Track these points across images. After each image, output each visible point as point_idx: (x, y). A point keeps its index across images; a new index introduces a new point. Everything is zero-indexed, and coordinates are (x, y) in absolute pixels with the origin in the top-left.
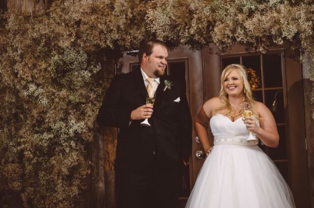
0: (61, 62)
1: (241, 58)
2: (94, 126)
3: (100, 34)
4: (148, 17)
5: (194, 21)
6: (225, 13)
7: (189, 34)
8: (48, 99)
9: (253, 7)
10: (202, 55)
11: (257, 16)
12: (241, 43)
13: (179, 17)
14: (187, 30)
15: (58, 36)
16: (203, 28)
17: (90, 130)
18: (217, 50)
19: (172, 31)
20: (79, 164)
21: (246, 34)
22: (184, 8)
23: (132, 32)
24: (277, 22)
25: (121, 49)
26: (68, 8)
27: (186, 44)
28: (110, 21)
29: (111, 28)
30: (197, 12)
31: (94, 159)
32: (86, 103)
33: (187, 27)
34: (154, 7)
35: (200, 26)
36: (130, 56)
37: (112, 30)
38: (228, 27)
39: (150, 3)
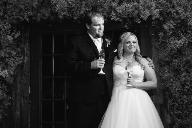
1: (113, 32)
2: (14, 73)
3: (20, 12)
4: (53, 2)
5: (83, 5)
7: (80, 14)
11: (124, 4)
12: (114, 21)
13: (73, 3)
14: (78, 12)
17: (11, 76)
19: (69, 12)
20: (3, 98)
21: (117, 16)
23: (42, 11)
24: (137, 9)
27: (77, 21)
28: (27, 3)
31: (13, 96)
32: (9, 58)
33: (79, 10)
35: (87, 9)
37: (28, 9)
38: (105, 10)
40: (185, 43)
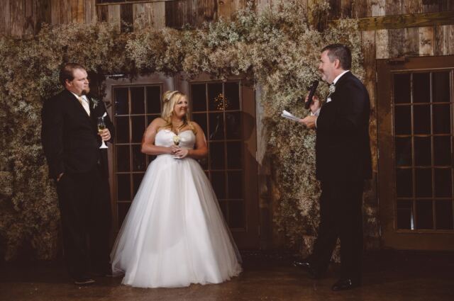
0: (49, 83)
1: (207, 85)
4: (128, 47)
5: (168, 52)
6: (193, 47)
7: (163, 63)
8: (37, 115)
9: (216, 43)
10: (174, 81)
11: (219, 51)
12: (206, 72)
13: (155, 48)
14: (161, 60)
15: (46, 59)
16: (175, 58)
18: (187, 78)
19: (149, 60)
21: (210, 65)
22: (159, 41)
23: (114, 58)
24: (235, 56)
25: (104, 73)
26: (56, 34)
27: (160, 71)
28: (94, 48)
29: (95, 54)
30: (171, 44)
33: (161, 57)
34: (133, 38)
35: (173, 56)
36: (112, 79)
37: (96, 56)
38: (196, 58)
39: (130, 34)
40: (293, 99)
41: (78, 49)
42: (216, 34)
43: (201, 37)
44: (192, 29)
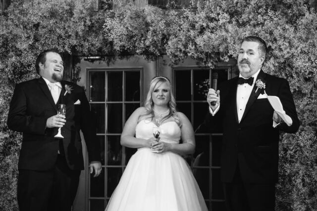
0: (18, 64)
1: (192, 71)
3: (58, 39)
4: (106, 26)
5: (150, 33)
6: (179, 28)
7: (145, 45)
8: (4, 99)
9: (205, 25)
10: (156, 66)
11: (207, 34)
12: (192, 57)
13: (136, 29)
14: (142, 42)
15: (16, 38)
16: (158, 41)
18: (170, 62)
19: (129, 41)
21: (196, 50)
22: (141, 20)
23: (90, 39)
24: (225, 40)
25: (79, 55)
26: (27, 10)
27: (141, 54)
28: (69, 27)
29: (70, 34)
30: (153, 25)
33: (143, 39)
34: (112, 16)
35: (155, 38)
36: (87, 62)
37: (70, 35)
38: (181, 41)
39: (109, 12)
41: (52, 27)
42: (205, 15)
43: (187, 17)
44: (178, 8)
